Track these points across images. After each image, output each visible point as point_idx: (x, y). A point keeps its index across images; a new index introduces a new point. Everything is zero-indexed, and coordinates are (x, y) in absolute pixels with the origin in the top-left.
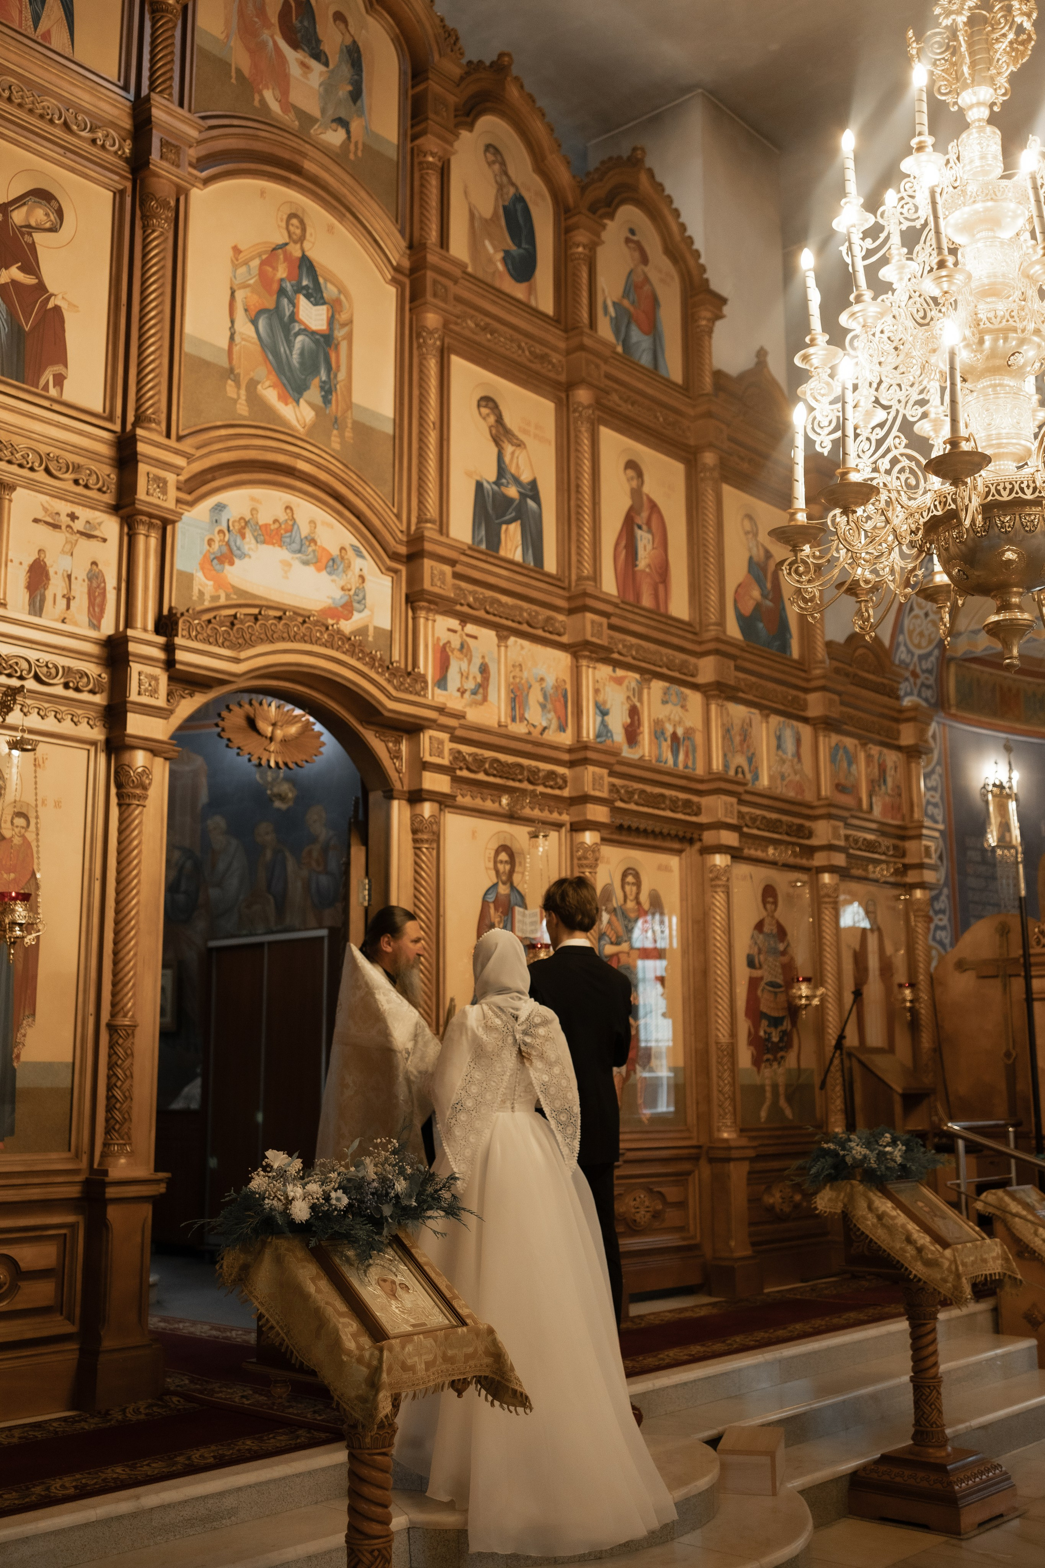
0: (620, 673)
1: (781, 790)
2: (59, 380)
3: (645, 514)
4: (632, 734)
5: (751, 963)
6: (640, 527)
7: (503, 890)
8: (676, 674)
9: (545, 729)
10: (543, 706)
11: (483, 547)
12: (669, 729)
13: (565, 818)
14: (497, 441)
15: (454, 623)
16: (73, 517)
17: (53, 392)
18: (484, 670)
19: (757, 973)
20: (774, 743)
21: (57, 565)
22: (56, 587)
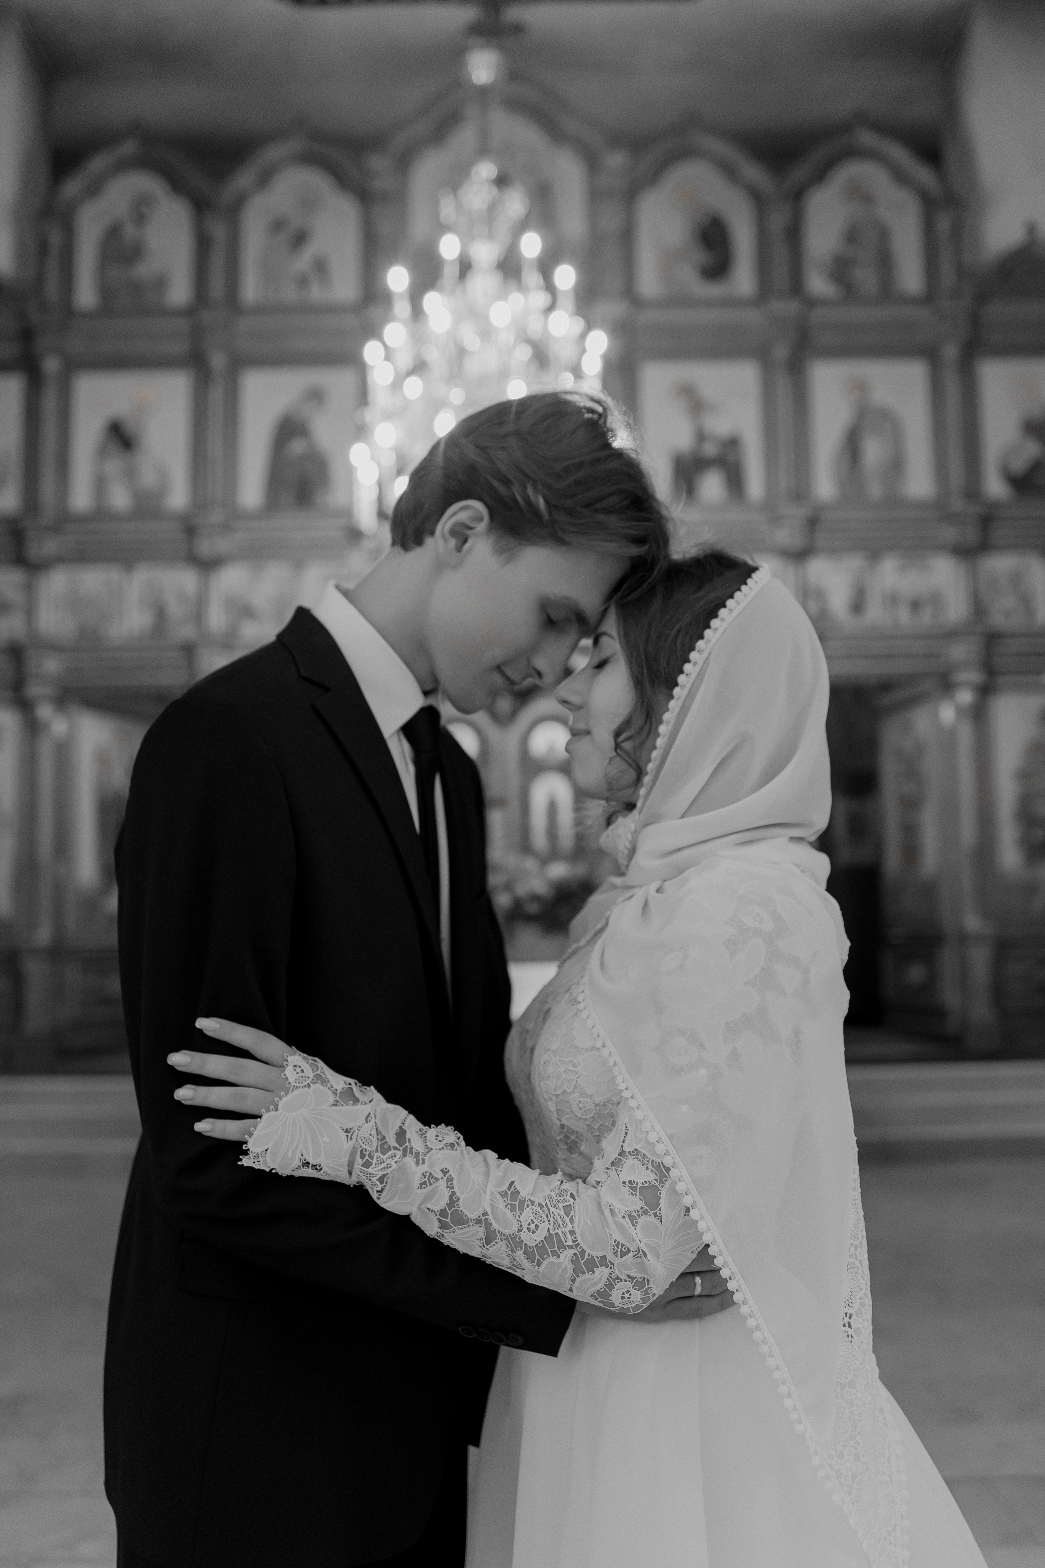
4: (857, 607)
12: (907, 595)
14: (694, 415)
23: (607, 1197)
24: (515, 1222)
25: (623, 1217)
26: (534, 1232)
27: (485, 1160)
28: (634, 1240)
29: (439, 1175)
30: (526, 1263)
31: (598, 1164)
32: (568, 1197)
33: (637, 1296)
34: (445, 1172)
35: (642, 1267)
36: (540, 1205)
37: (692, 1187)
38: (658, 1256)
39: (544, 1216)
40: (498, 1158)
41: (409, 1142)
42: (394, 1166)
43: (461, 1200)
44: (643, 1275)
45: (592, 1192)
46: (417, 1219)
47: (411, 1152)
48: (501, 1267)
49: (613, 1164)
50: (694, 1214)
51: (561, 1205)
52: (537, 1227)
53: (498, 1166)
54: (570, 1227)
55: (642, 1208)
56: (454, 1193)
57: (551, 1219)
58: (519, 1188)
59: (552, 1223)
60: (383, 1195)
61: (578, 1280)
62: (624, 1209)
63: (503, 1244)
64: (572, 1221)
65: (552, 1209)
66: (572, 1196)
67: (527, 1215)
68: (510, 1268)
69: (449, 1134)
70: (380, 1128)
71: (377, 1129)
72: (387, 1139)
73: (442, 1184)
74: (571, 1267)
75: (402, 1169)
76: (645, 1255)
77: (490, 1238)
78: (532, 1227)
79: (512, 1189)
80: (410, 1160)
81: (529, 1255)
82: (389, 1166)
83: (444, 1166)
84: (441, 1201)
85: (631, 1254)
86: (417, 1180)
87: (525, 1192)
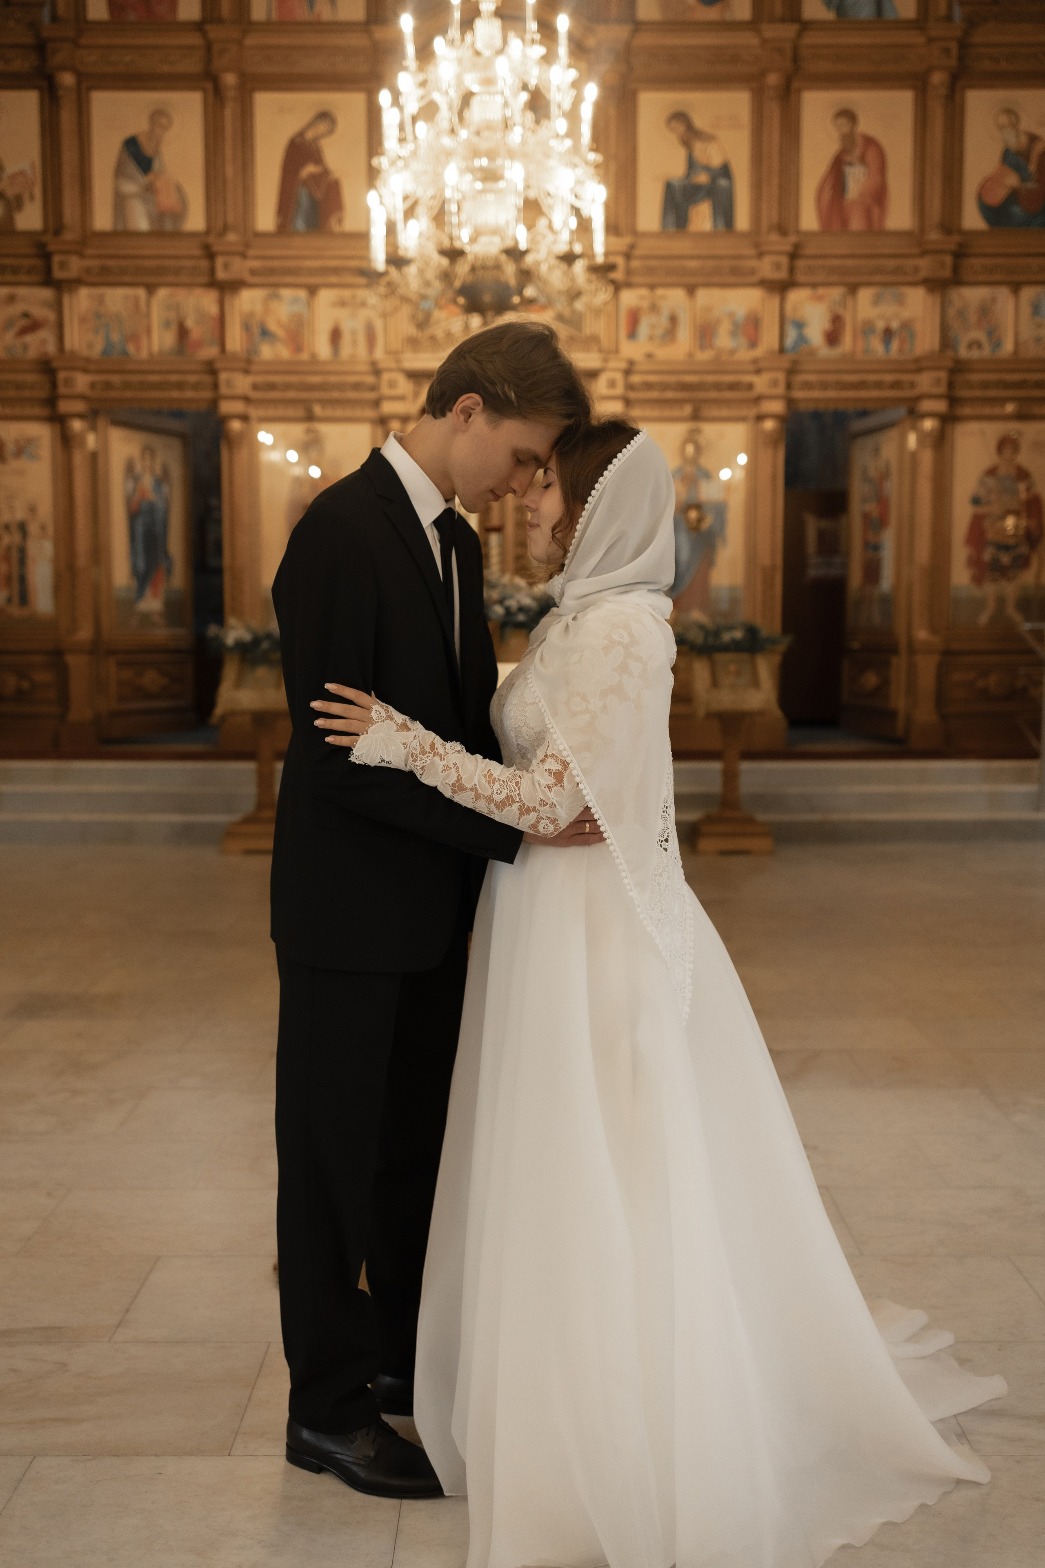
0: (821, 291)
1: (1031, 351)
2: (340, 221)
3: (857, 152)
4: (833, 337)
5: (976, 501)
6: (850, 164)
7: (689, 469)
8: (894, 279)
9: (732, 352)
10: (733, 334)
11: (672, 229)
12: (880, 325)
13: (752, 412)
14: (687, 143)
15: (644, 292)
16: (354, 297)
17: (336, 228)
18: (673, 319)
19: (982, 510)
20: (1026, 310)
21: (347, 326)
22: (346, 339)
23: (537, 777)
24: (490, 790)
25: (545, 787)
26: (499, 794)
27: (476, 759)
28: (550, 799)
29: (452, 766)
30: (495, 811)
31: (534, 762)
32: (518, 778)
33: (551, 828)
34: (455, 764)
35: (554, 812)
36: (503, 781)
37: (580, 772)
38: (562, 807)
39: (505, 786)
40: (483, 758)
41: (437, 749)
42: (429, 762)
43: (463, 779)
44: (555, 817)
45: (530, 775)
46: (440, 789)
47: (438, 754)
48: (483, 813)
49: (541, 761)
50: (581, 786)
51: (514, 781)
52: (501, 792)
53: (482, 762)
54: (518, 792)
55: (554, 783)
56: (459, 775)
57: (509, 788)
58: (493, 773)
59: (509, 790)
60: (423, 776)
61: (522, 819)
62: (545, 783)
63: (484, 801)
64: (519, 789)
65: (509, 783)
66: (520, 777)
67: (497, 786)
68: (487, 814)
69: (457, 746)
70: (421, 742)
71: (420, 743)
72: (425, 748)
73: (453, 770)
74: (518, 812)
75: (433, 763)
76: (555, 806)
77: (478, 797)
78: (499, 792)
79: (489, 773)
80: (437, 758)
81: (497, 806)
82: (426, 762)
83: (455, 761)
84: (453, 779)
85: (548, 806)
86: (441, 768)
87: (495, 775)
